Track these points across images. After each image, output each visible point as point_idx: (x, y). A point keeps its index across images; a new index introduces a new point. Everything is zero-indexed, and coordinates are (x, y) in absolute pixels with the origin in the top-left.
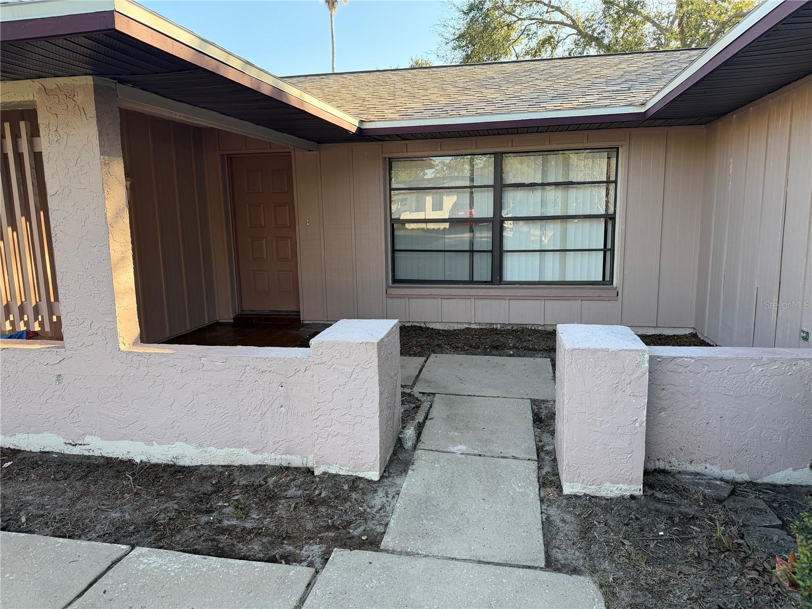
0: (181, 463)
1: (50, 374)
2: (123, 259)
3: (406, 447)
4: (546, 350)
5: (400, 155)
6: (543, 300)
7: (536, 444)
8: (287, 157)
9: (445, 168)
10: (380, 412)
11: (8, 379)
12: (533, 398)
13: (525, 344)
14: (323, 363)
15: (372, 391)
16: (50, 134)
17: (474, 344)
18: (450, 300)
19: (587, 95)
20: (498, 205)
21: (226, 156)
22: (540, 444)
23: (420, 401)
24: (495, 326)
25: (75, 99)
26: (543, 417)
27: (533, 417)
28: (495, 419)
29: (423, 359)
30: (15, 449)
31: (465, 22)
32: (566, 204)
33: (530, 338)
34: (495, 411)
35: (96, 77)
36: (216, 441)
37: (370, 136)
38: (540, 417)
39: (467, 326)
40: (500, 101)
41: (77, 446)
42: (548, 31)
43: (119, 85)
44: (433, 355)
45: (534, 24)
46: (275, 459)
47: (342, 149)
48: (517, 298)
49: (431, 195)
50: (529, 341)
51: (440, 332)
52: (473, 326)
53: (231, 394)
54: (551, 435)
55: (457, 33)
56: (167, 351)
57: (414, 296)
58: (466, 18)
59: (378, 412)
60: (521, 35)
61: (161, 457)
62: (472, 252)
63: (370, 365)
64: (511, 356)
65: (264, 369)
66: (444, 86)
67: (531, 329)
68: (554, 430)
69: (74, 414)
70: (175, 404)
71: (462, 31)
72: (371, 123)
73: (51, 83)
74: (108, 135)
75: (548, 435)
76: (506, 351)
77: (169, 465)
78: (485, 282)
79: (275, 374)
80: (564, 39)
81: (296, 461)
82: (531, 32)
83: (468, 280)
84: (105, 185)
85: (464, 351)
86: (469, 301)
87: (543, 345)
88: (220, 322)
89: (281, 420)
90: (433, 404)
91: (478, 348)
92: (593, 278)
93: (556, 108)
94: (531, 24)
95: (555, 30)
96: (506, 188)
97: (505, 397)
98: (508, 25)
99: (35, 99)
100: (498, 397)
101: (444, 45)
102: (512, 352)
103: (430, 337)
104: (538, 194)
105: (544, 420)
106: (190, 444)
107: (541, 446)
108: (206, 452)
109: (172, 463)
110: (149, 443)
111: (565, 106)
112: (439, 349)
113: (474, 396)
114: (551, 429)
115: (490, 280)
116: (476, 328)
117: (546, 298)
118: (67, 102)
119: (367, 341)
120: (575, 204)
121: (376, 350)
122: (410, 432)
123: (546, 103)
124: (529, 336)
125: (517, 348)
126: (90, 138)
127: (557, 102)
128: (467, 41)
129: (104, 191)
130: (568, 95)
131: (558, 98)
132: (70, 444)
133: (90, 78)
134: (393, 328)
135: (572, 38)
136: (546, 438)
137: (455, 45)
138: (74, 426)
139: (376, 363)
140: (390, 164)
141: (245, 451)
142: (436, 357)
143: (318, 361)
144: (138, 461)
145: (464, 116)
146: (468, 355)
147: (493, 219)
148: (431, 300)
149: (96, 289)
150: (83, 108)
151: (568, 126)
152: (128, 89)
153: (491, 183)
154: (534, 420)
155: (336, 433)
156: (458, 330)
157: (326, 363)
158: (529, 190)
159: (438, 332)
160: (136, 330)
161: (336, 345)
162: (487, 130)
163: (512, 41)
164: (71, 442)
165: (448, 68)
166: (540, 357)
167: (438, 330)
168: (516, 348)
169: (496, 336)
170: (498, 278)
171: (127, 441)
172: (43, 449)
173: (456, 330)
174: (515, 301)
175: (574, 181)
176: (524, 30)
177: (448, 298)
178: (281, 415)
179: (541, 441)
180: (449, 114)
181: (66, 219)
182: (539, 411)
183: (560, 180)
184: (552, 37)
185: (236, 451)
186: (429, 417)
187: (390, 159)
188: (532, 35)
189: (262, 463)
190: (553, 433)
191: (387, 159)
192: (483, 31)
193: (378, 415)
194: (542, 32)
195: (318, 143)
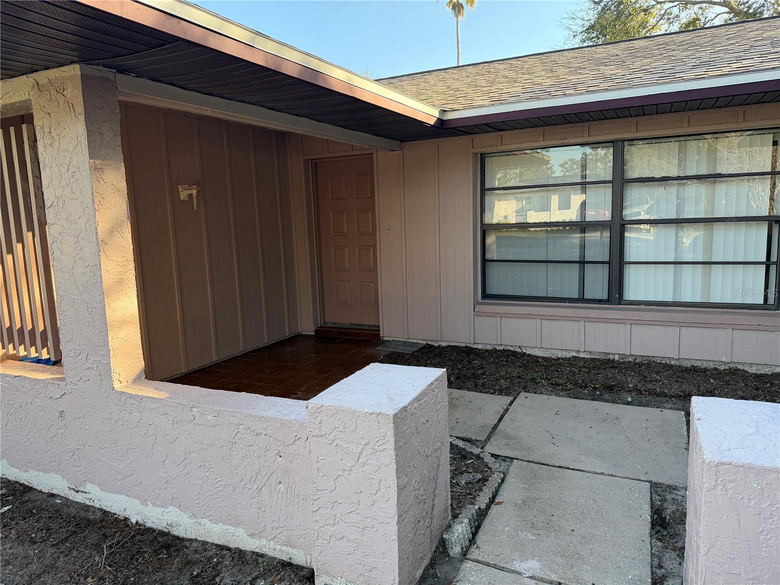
0: (176, 532)
1: (54, 409)
2: (120, 282)
3: (452, 554)
4: (680, 396)
5: (494, 149)
6: (677, 326)
7: (652, 573)
8: (369, 158)
9: (575, 166)
10: (400, 516)
11: (20, 409)
12: (655, 480)
13: (650, 386)
14: (321, 436)
15: (388, 485)
16: (45, 137)
17: (580, 381)
18: (553, 322)
19: (743, 59)
20: (618, 204)
21: (310, 161)
22: (660, 572)
23: (490, 468)
24: (611, 357)
25: (64, 93)
26: (668, 517)
27: (652, 517)
28: (593, 514)
29: (509, 399)
30: (28, 486)
31: (596, 12)
32: (712, 202)
33: (658, 377)
34: (594, 500)
35: (85, 66)
36: (210, 513)
37: (453, 128)
38: (663, 516)
39: (574, 354)
40: (621, 77)
41: (80, 493)
42: (693, 13)
43: (119, 75)
44: (523, 394)
45: (676, 6)
46: (275, 549)
47: (427, 147)
48: (643, 322)
49: (558, 193)
50: (656, 381)
51: (540, 360)
52: (582, 355)
53: (224, 457)
54: (678, 555)
55: (586, 25)
56: (162, 395)
57: (506, 315)
58: (596, 8)
59: (396, 518)
60: (660, 20)
61: (155, 521)
62: (582, 262)
63: (384, 446)
64: (628, 403)
65: (259, 431)
66: (554, 68)
67: (660, 363)
68: (684, 548)
69: (75, 457)
70: (167, 461)
71: (592, 22)
72: (454, 112)
73: (43, 76)
74: (102, 134)
75: (674, 555)
76: (624, 395)
77: (163, 532)
78: (600, 301)
79: (271, 439)
80: (712, 20)
81: (299, 558)
82: (672, 15)
83: (577, 297)
84: (95, 194)
85: (566, 390)
86: (576, 323)
87: (675, 389)
88: (302, 335)
89: (280, 499)
90: (507, 477)
91: (585, 388)
92: (749, 301)
93: (697, 77)
94: (673, 7)
95: (701, 11)
96: (628, 184)
97: (612, 475)
98: (645, 10)
99: (30, 98)
100: (603, 474)
101: (571, 38)
102: (630, 399)
103: (525, 366)
104: (673, 190)
105: (668, 523)
106: (184, 511)
107: (660, 578)
108: (200, 524)
109: (166, 530)
110: (144, 502)
111: (711, 74)
112: (531, 386)
113: (568, 468)
114: (679, 545)
115: (607, 298)
116: (586, 357)
117: (682, 324)
118: (57, 99)
119: (379, 411)
120: (724, 202)
121: (392, 426)
122: (461, 529)
123: (683, 73)
124: (656, 373)
125: (639, 392)
126: (79, 138)
127: (700, 71)
128: (597, 32)
129: (94, 201)
130: (716, 62)
131: (702, 66)
132: (74, 489)
133: (77, 67)
134: (432, 384)
135: (722, 18)
136: (670, 562)
137: (584, 37)
138: (76, 470)
139: (391, 445)
140: (482, 160)
141: (240, 531)
142: (526, 397)
143: (316, 432)
144: (134, 521)
145: (570, 95)
146: (570, 397)
147: (611, 222)
148: (528, 321)
149: (90, 316)
150: (72, 104)
151: (716, 99)
152: (131, 79)
153: (609, 177)
154: (652, 521)
155: (341, 536)
156: (562, 359)
157: (327, 436)
158: (661, 185)
159: (535, 359)
160: (139, 363)
161: (339, 412)
162: (601, 111)
163: (650, 28)
164: (74, 487)
165: (565, 52)
166: (671, 409)
167: (536, 357)
168: (637, 390)
169: (613, 370)
170: (617, 296)
171: (123, 496)
172: (51, 490)
173: (560, 358)
174: (640, 326)
175: (723, 173)
176: (664, 15)
177: (550, 320)
178: (279, 494)
179: (660, 567)
180: (552, 95)
181: (61, 234)
182: (661, 505)
183: (704, 172)
184: (698, 19)
185: (232, 529)
186: (497, 500)
187: (482, 154)
188: (674, 19)
189: (260, 551)
190: (681, 552)
191: (479, 155)
192: (616, 20)
193: (396, 522)
194: (685, 15)
195: (402, 141)
